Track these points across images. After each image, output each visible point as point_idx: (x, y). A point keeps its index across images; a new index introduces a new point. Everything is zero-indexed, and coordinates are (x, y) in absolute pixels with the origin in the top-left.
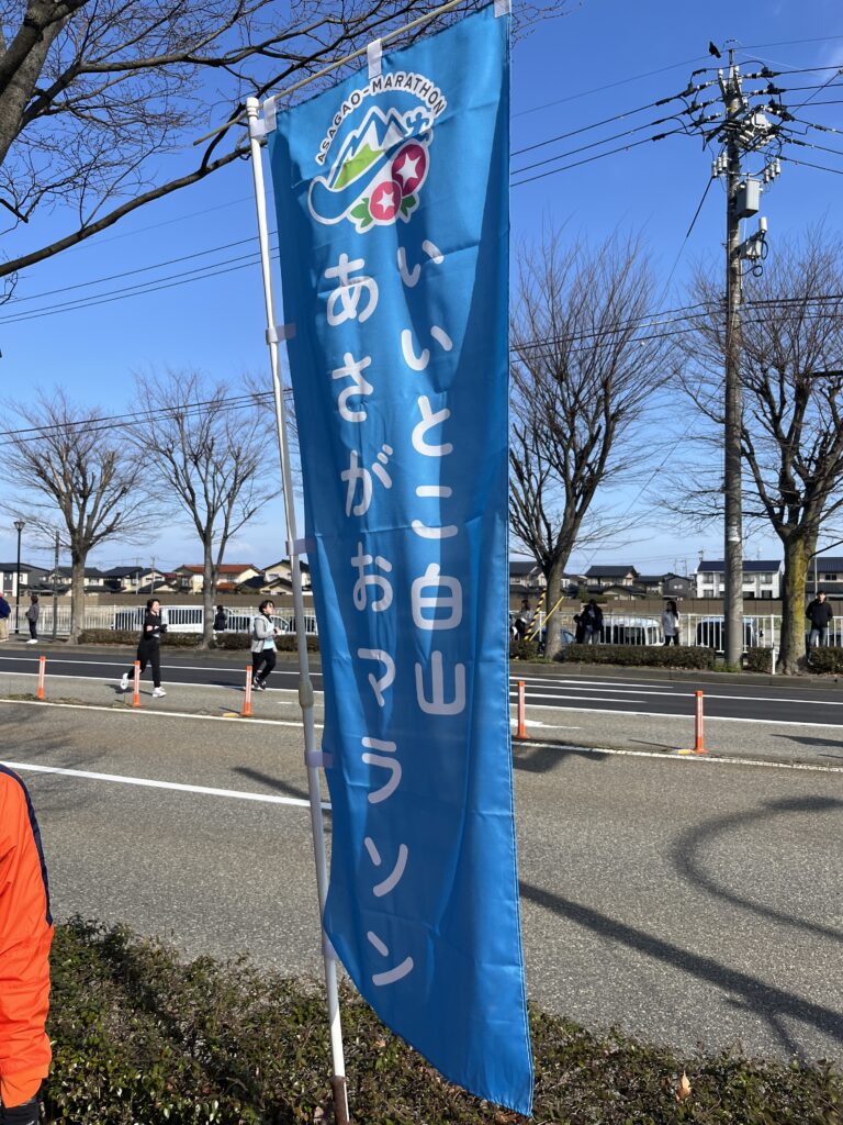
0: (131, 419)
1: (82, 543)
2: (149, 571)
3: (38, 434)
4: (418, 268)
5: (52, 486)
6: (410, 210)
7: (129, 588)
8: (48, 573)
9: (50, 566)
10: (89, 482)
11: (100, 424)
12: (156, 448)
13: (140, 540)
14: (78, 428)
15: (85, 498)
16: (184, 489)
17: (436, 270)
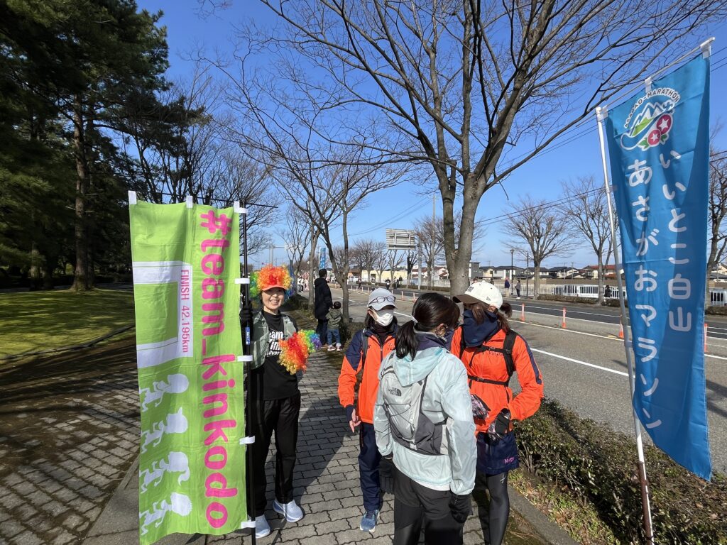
0: (559, 202)
1: (538, 258)
2: (570, 269)
3: (519, 214)
4: (669, 161)
5: (525, 234)
6: (665, 140)
7: (561, 276)
8: (524, 270)
9: (525, 267)
10: (541, 232)
11: (545, 206)
12: (573, 214)
13: (566, 255)
14: (536, 209)
15: (539, 238)
16: (587, 231)
17: (677, 161)
